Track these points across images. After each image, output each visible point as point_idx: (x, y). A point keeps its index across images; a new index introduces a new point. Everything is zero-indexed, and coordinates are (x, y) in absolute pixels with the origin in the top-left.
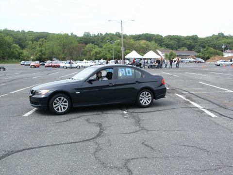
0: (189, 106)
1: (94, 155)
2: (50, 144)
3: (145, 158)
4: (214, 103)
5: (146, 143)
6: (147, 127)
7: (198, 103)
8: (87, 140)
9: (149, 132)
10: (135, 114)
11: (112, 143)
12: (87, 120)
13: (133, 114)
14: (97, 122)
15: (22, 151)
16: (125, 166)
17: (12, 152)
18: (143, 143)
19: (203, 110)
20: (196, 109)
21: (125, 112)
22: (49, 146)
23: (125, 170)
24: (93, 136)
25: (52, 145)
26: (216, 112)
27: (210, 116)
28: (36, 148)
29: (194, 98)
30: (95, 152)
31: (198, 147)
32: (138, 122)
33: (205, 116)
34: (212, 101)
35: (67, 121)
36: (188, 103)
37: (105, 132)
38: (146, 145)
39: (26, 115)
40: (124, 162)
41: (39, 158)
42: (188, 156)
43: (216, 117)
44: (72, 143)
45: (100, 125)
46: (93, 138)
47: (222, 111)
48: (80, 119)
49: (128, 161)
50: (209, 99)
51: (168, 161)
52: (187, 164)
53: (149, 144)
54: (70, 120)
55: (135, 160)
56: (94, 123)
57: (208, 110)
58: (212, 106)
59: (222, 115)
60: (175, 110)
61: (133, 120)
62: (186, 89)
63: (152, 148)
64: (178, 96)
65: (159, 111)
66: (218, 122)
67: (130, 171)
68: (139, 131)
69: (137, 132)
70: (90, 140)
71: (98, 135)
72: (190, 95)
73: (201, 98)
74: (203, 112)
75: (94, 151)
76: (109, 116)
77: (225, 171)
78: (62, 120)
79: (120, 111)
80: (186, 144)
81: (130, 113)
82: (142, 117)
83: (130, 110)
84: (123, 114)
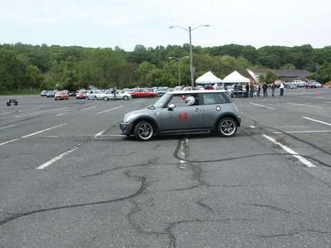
0: (278, 151)
1: (128, 218)
2: (69, 205)
3: (197, 221)
4: (316, 147)
5: (203, 202)
6: (208, 181)
7: (293, 147)
8: (122, 199)
10: (196, 164)
11: (155, 202)
12: (127, 174)
13: (193, 163)
14: (140, 175)
15: (31, 213)
16: (168, 231)
17: (18, 216)
18: (198, 202)
19: (297, 157)
20: (288, 156)
21: (182, 162)
22: (68, 207)
23: (167, 236)
24: (131, 194)
25: (72, 206)
26: (315, 160)
27: (305, 166)
28: (50, 209)
29: (289, 140)
30: (129, 215)
31: (274, 206)
32: (198, 175)
33: (297, 165)
34: (315, 144)
35: (98, 174)
36: (279, 147)
37: (148, 188)
38: (202, 204)
39: (42, 167)
40: (167, 226)
41: (53, 221)
42: (257, 218)
43: (314, 166)
44: (100, 203)
45: (143, 179)
46: (130, 197)
48: (116, 171)
49: (173, 224)
50: (310, 141)
51: (228, 225)
52: (253, 228)
53: (207, 203)
54: (102, 173)
55: (182, 224)
56: (135, 176)
57: (304, 157)
58: (312, 151)
59: (322, 164)
60: (256, 158)
61: (191, 172)
63: (210, 209)
64: (265, 138)
65: (231, 159)
66: (313, 174)
67: (173, 237)
68: (198, 186)
69: (193, 187)
70: (126, 198)
71: (139, 193)
72: (284, 136)
73: (299, 140)
74: (297, 159)
75: (129, 212)
76: (159, 167)
77: (303, 236)
78: (91, 173)
79: (176, 160)
80: (258, 203)
81: (190, 162)
82: (206, 167)
83: (191, 159)
84: (180, 164)
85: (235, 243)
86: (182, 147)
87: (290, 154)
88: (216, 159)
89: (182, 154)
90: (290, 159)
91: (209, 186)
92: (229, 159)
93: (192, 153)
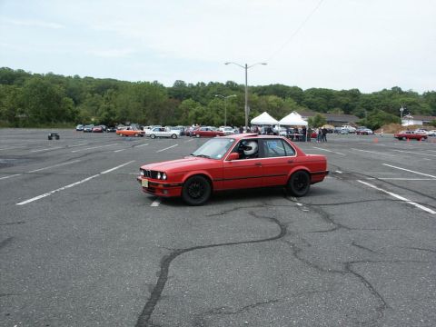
0: (388, 197)
1: (296, 256)
2: (223, 243)
3: (369, 261)
4: (424, 195)
5: (358, 244)
6: (343, 223)
7: (400, 194)
8: (272, 239)
9: (352, 231)
10: (316, 207)
11: (310, 243)
12: (252, 213)
14: (267, 216)
15: (192, 249)
16: (348, 270)
18: (353, 244)
19: (413, 203)
20: (402, 202)
21: (299, 204)
25: (228, 244)
27: (428, 212)
30: (294, 254)
32: (327, 217)
33: (419, 211)
35: (223, 213)
36: (388, 194)
37: (289, 229)
38: (359, 246)
40: (343, 266)
44: (253, 242)
45: (275, 220)
46: (279, 237)
48: (238, 212)
49: (348, 264)
51: (403, 265)
53: (362, 245)
54: (225, 212)
55: (357, 264)
56: (264, 217)
57: (420, 204)
58: (425, 199)
60: (372, 203)
61: (318, 215)
62: (368, 173)
63: (371, 251)
64: (362, 184)
67: (359, 276)
68: (337, 228)
69: (334, 230)
70: (275, 238)
71: (283, 233)
72: (379, 182)
74: (413, 207)
75: (292, 252)
76: (280, 208)
78: (215, 213)
79: (291, 203)
80: (414, 246)
81: (307, 205)
82: (330, 210)
83: (304, 201)
84: (298, 206)
90: (407, 205)
91: (350, 229)
92: (344, 203)
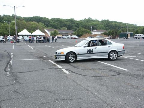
0: (55, 67)
3: (13, 99)
4: (71, 65)
5: (17, 91)
6: (20, 81)
7: (61, 65)
9: (21, 85)
10: (15, 74)
13: (14, 74)
21: (8, 73)
26: (70, 71)
27: (65, 73)
31: (50, 91)
32: (15, 79)
33: (62, 73)
36: (55, 65)
38: (16, 92)
42: (41, 96)
43: (69, 73)
47: (74, 70)
49: (1, 101)
51: (27, 100)
52: (39, 100)
53: (18, 91)
55: (5, 101)
57: (66, 69)
58: (69, 67)
59: (73, 72)
60: (44, 70)
61: (12, 78)
63: (20, 93)
64: (49, 62)
65: (33, 71)
66: (68, 76)
68: (15, 84)
69: (13, 84)
74: (62, 71)
77: (60, 102)
79: (5, 72)
80: (43, 90)
81: (12, 73)
82: (20, 75)
83: (13, 71)
84: (7, 74)
85: (30, 107)
86: (9, 66)
87: (59, 68)
88: (25, 71)
89: (8, 69)
90: (59, 70)
91: (21, 83)
92: (31, 71)
93: (13, 69)
